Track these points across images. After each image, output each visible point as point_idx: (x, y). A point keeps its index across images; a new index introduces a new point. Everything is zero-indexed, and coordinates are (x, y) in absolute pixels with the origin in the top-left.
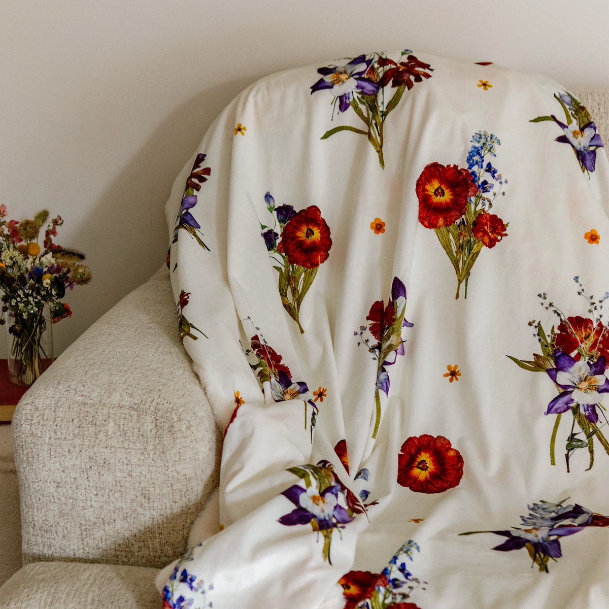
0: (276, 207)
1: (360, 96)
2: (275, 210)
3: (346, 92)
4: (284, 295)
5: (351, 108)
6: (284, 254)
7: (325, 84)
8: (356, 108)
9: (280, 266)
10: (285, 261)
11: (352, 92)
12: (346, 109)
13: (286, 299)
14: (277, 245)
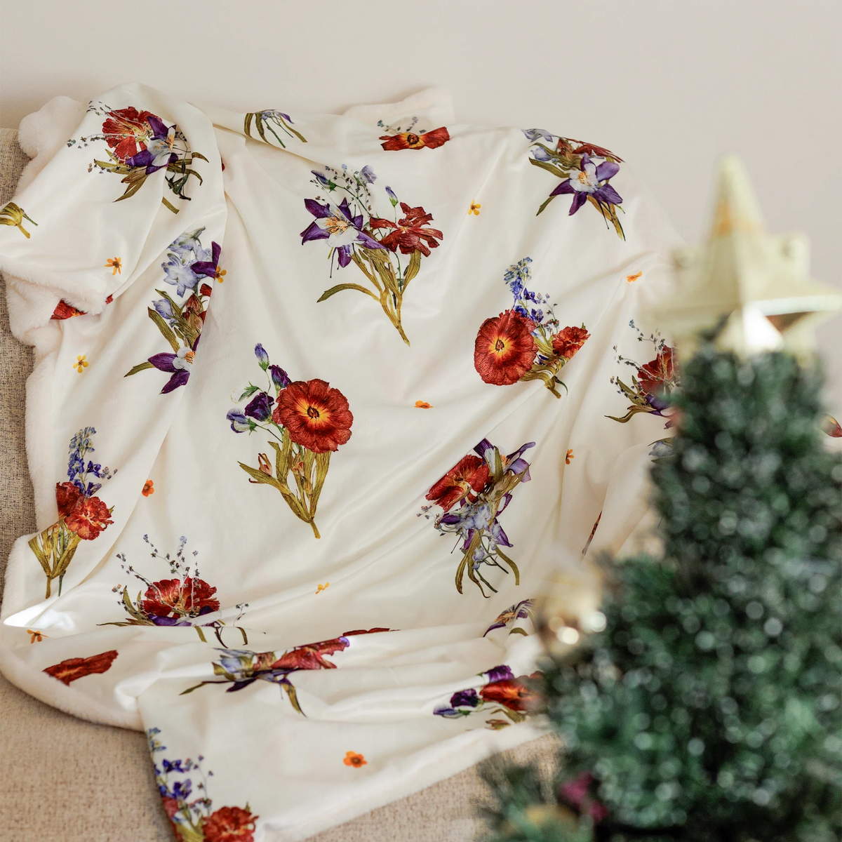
0: (271, 365)
1: (362, 250)
2: (270, 368)
3: (346, 244)
4: (283, 480)
5: (352, 262)
6: (281, 426)
7: (319, 233)
8: (359, 263)
9: (276, 441)
10: (283, 435)
11: (353, 244)
12: (347, 264)
13: (286, 487)
14: (272, 413)
